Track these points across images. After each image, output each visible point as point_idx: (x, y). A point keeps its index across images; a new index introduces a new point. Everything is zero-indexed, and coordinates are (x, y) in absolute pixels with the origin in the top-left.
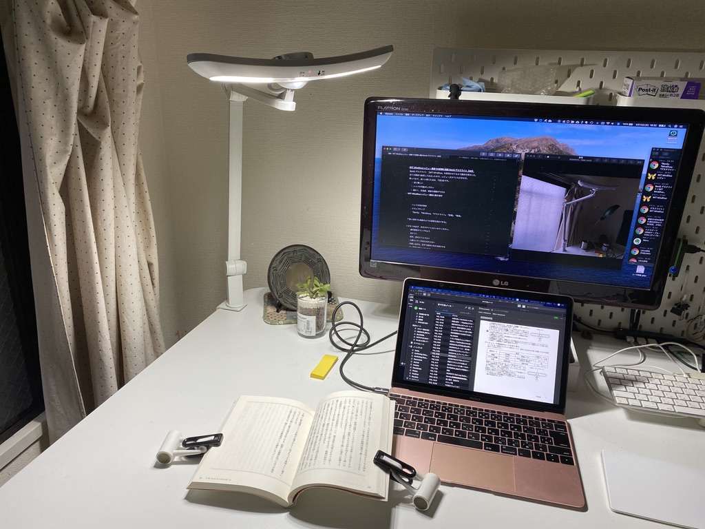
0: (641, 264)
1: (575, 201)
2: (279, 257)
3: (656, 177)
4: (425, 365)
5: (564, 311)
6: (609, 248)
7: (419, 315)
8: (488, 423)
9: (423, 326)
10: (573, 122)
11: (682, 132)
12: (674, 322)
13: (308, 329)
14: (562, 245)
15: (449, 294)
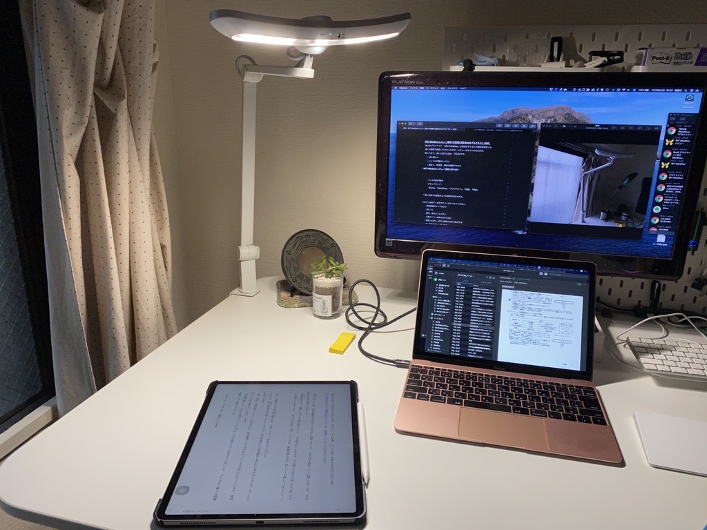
0: (662, 233)
1: (592, 170)
2: (293, 241)
3: (674, 142)
4: (447, 336)
5: (587, 277)
6: (628, 217)
7: (438, 286)
8: (514, 389)
9: (444, 297)
10: (588, 90)
11: (698, 96)
12: (695, 298)
13: (324, 309)
14: (581, 216)
15: (469, 264)
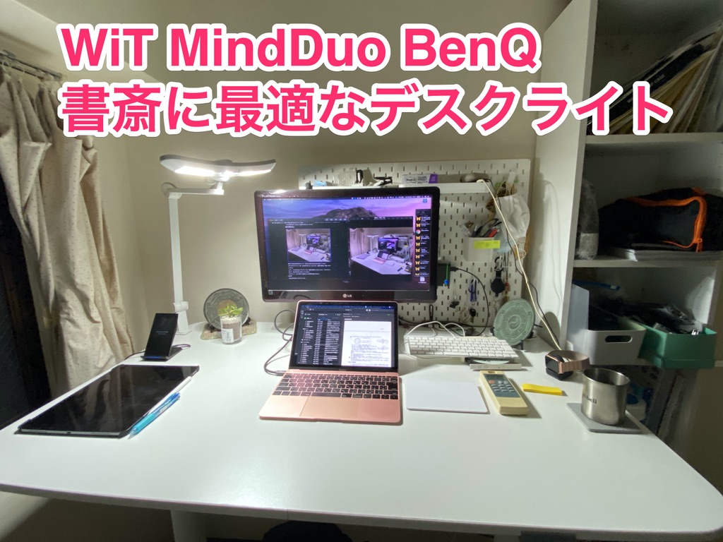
0: (422, 276)
2: (212, 297)
4: (311, 353)
5: (393, 310)
7: (307, 322)
9: (310, 329)
11: (429, 199)
13: (229, 338)
15: (325, 308)
